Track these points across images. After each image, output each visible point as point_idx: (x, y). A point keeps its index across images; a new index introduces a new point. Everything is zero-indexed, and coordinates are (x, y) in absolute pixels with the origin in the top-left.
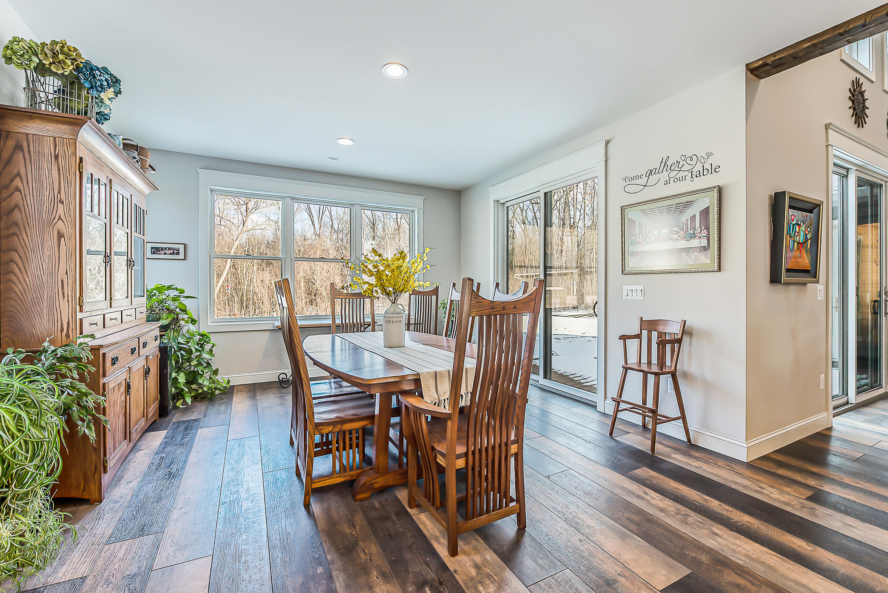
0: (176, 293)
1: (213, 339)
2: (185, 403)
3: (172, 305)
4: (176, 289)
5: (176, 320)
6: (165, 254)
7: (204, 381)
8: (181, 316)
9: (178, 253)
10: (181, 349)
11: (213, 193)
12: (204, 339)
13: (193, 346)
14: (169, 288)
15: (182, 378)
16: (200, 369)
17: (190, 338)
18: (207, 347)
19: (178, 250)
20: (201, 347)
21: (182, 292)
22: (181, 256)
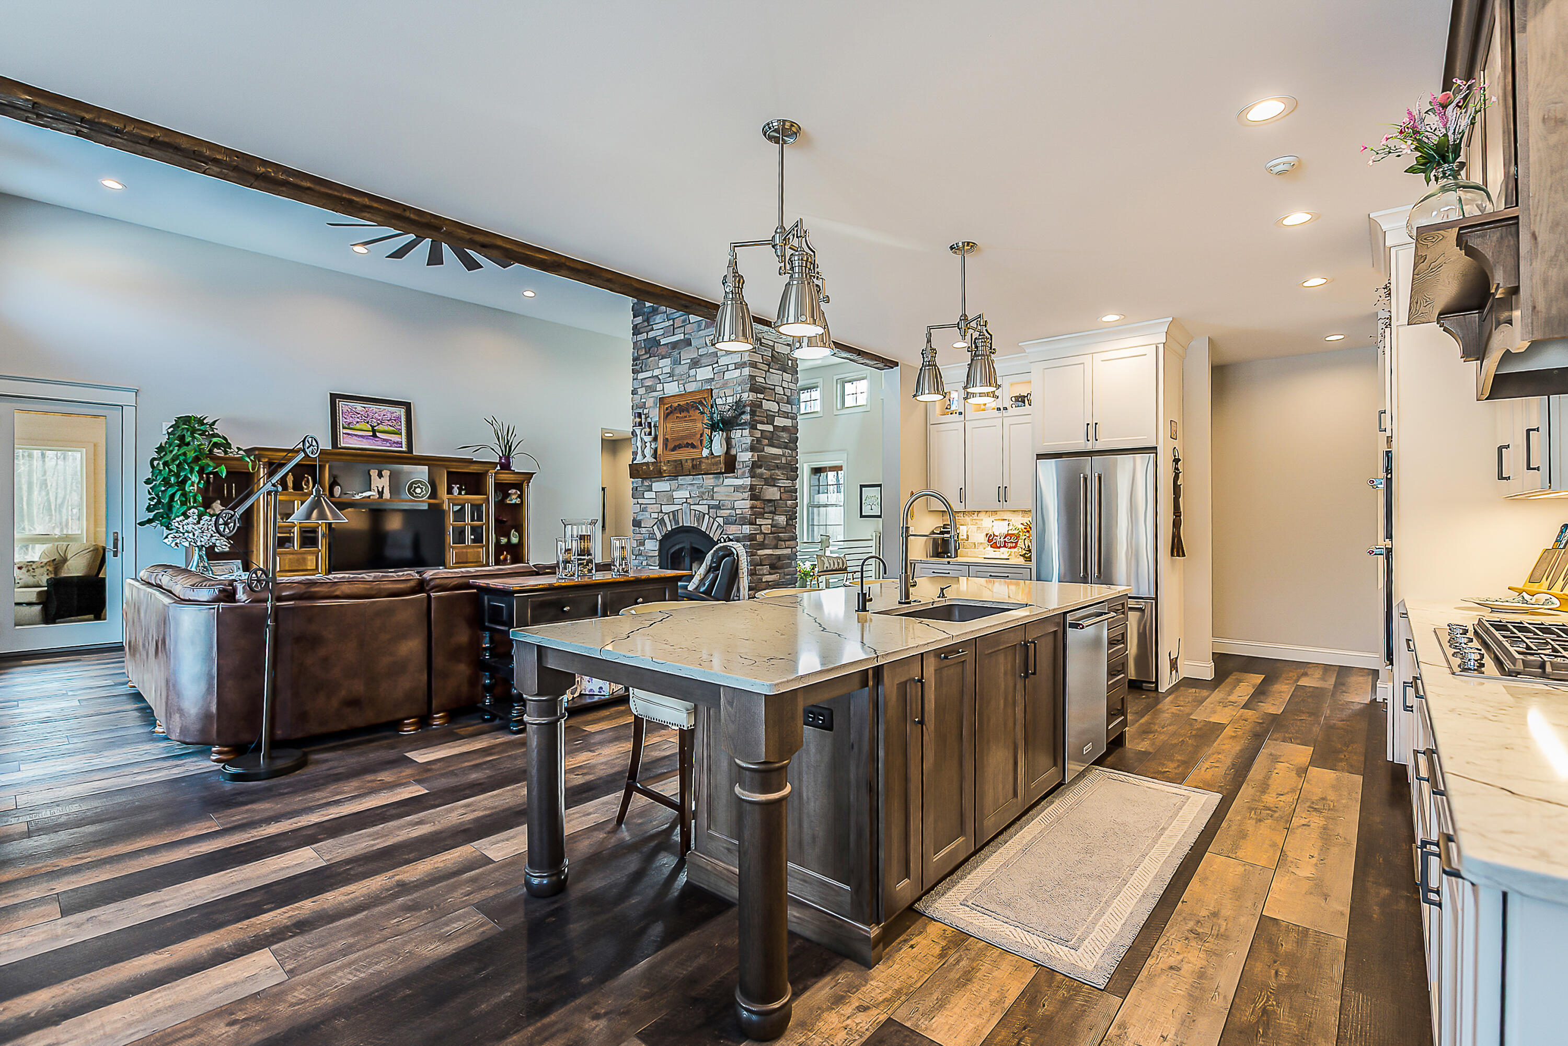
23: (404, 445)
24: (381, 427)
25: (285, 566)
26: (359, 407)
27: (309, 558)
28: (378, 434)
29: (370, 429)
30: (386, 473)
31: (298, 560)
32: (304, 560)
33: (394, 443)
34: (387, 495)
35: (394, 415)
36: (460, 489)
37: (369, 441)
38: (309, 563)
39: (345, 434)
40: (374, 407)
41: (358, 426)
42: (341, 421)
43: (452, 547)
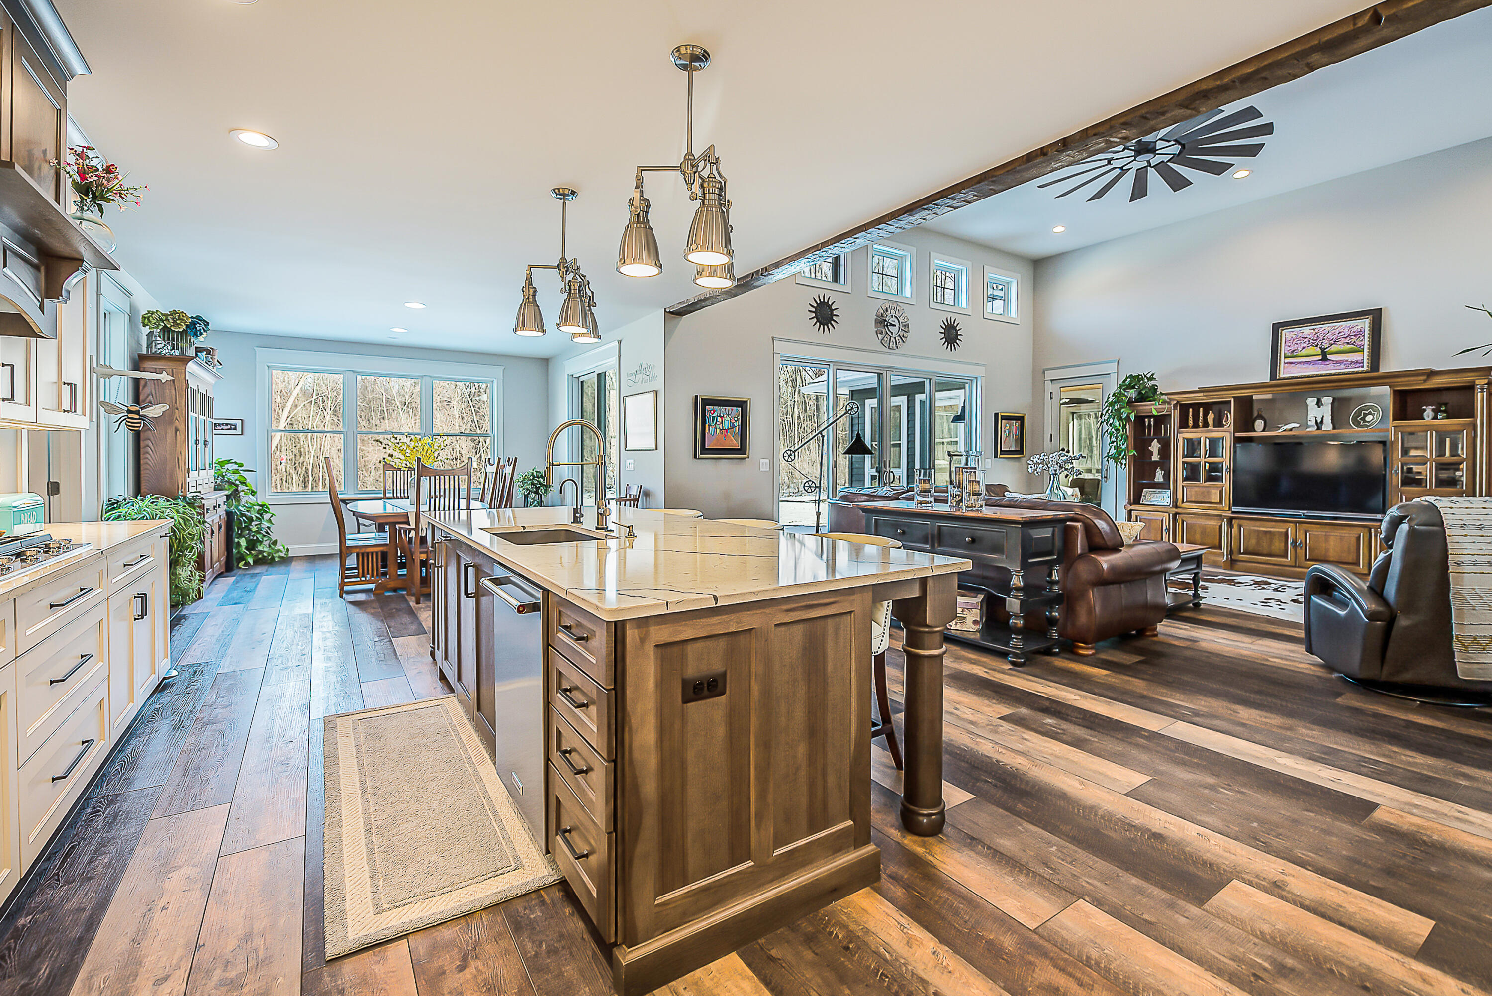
0: (236, 467)
1: (272, 510)
2: (247, 564)
3: (233, 478)
4: (236, 463)
5: (236, 491)
6: (222, 429)
7: (263, 547)
8: (241, 487)
9: (235, 429)
10: (243, 515)
11: (270, 369)
12: (263, 509)
13: (254, 515)
14: (229, 462)
15: (243, 542)
16: (259, 537)
17: (251, 508)
18: (266, 517)
19: (235, 426)
20: (261, 515)
21: (241, 465)
22: (239, 431)
23: (1365, 364)
24: (1334, 348)
25: (1191, 496)
26: (1307, 331)
27: (1213, 491)
28: (1329, 357)
29: (1320, 351)
30: (1327, 400)
31: (1202, 493)
32: (1209, 493)
33: (1352, 362)
34: (1328, 426)
35: (1355, 329)
36: (1436, 412)
37: (1316, 366)
38: (1213, 496)
39: (1287, 363)
40: (1326, 327)
41: (1304, 352)
42: (1283, 350)
43: (1400, 490)
